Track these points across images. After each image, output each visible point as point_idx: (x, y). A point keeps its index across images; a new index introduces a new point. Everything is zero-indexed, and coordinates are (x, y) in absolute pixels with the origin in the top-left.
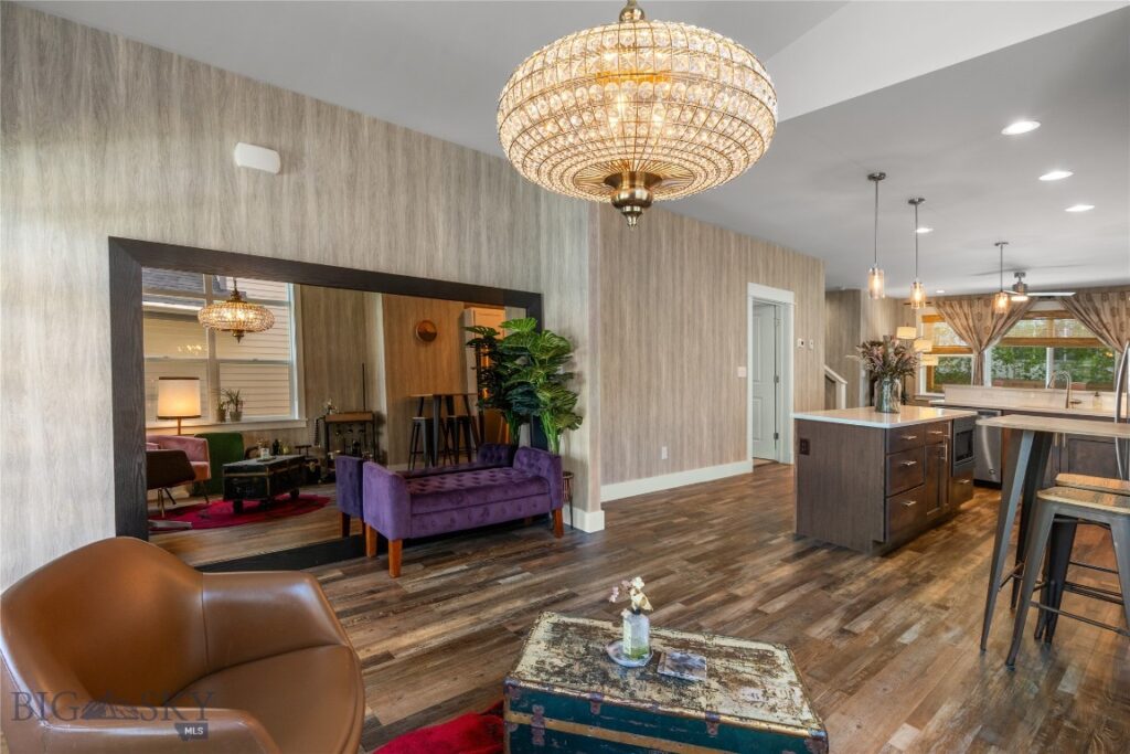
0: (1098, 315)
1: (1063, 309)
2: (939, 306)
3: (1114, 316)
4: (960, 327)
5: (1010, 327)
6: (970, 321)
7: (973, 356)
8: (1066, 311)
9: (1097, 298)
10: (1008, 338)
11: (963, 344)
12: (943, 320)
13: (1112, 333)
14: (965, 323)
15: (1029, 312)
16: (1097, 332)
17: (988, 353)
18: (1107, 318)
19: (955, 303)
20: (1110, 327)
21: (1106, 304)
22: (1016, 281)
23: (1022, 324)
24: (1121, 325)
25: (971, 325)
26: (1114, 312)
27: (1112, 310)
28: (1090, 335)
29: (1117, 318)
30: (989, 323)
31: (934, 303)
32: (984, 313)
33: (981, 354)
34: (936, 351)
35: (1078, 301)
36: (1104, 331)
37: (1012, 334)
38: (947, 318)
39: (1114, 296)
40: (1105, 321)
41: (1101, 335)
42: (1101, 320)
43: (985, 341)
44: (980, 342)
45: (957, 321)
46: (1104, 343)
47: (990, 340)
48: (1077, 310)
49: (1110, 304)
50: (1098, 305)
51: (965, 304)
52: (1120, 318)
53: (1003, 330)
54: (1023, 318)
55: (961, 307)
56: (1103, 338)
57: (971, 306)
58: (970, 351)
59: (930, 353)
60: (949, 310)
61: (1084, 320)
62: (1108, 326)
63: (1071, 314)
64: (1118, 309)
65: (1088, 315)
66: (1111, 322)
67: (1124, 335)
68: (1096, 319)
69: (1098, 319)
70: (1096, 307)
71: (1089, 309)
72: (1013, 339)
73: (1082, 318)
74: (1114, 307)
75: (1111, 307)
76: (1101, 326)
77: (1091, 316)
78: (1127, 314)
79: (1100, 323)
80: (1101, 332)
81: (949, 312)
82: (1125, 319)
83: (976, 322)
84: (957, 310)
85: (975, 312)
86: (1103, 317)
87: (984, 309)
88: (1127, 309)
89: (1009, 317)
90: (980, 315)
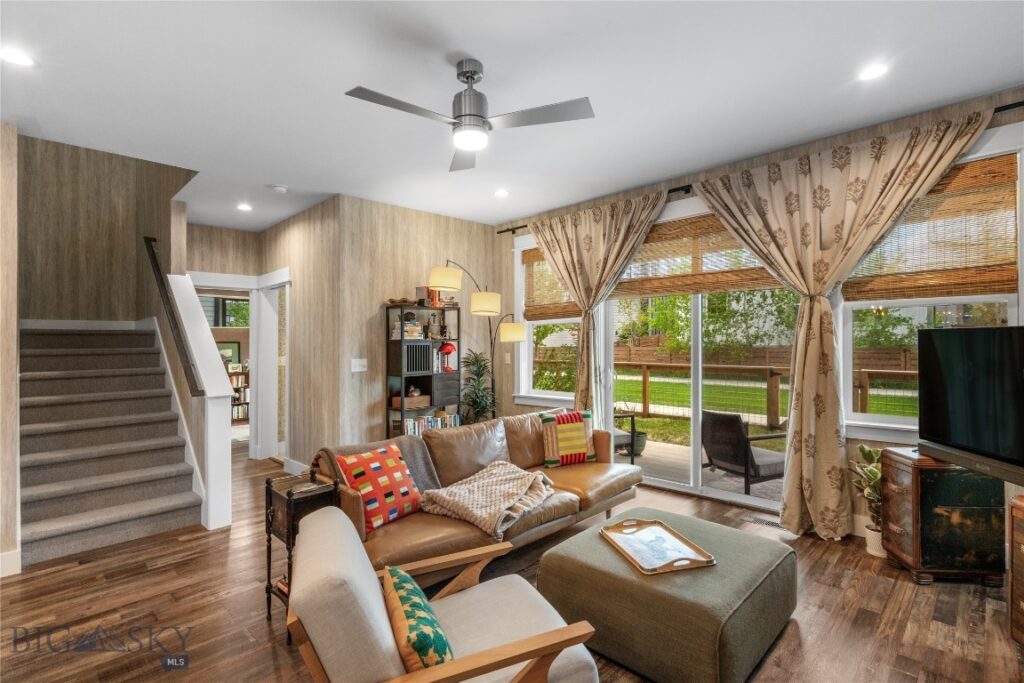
0: (763, 215)
1: (706, 211)
3: (790, 213)
4: (562, 267)
8: (711, 216)
9: (760, 175)
13: (786, 251)
16: (760, 253)
18: (778, 221)
19: (556, 221)
20: (784, 239)
21: (777, 189)
24: (803, 231)
26: (791, 204)
27: (787, 198)
28: (758, 263)
29: (796, 215)
31: (532, 226)
32: (593, 236)
33: (587, 315)
35: (728, 188)
36: (773, 248)
37: (631, 272)
39: (789, 167)
40: (774, 227)
41: (767, 259)
42: (767, 225)
43: (594, 289)
44: (588, 291)
46: (773, 275)
47: (600, 286)
48: (727, 207)
49: (784, 188)
50: (763, 194)
52: (802, 217)
53: (618, 267)
55: (564, 227)
56: (771, 264)
57: (576, 225)
60: (550, 235)
61: (741, 230)
62: (779, 236)
63: (721, 219)
64: (797, 196)
65: (745, 217)
66: (785, 227)
67: (811, 255)
68: (757, 224)
69: (762, 223)
70: (760, 199)
71: (746, 204)
72: (631, 282)
73: (736, 225)
74: (791, 194)
75: (787, 194)
76: (768, 239)
77: (750, 218)
78: (815, 205)
79: (765, 232)
80: (766, 251)
81: (549, 240)
82: (810, 218)
84: (559, 233)
85: (582, 235)
86: (770, 217)
87: (593, 226)
88: (814, 194)
89: (626, 239)
90: (589, 239)
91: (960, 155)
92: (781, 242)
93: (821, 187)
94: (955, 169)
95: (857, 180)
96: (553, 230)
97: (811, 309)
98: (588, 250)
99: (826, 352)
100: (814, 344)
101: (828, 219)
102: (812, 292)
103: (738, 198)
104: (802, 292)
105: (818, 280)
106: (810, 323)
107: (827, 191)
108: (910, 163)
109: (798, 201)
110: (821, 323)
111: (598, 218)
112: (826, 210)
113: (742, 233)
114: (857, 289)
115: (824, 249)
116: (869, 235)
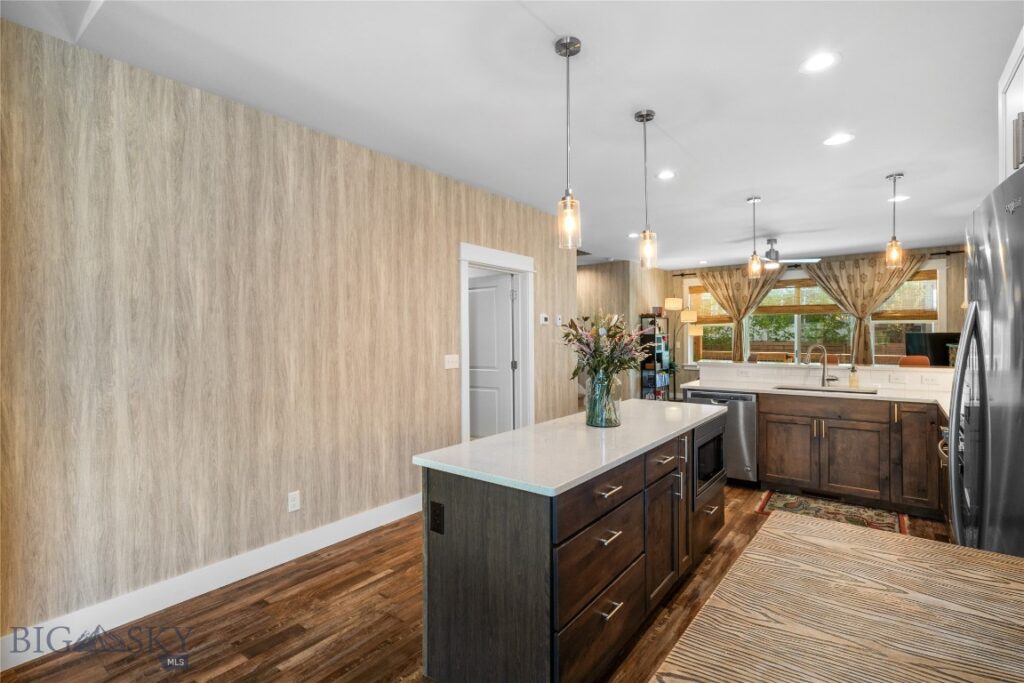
0: (837, 282)
1: (807, 277)
2: (703, 277)
3: (850, 283)
4: (722, 298)
5: (764, 296)
6: (730, 291)
7: (732, 325)
8: (810, 280)
9: (836, 266)
11: (724, 312)
12: (707, 291)
13: (849, 299)
14: (726, 293)
15: (779, 281)
16: (836, 299)
17: (746, 321)
18: (844, 285)
19: (717, 274)
20: (847, 294)
21: (844, 272)
22: (768, 248)
23: (774, 293)
24: (856, 291)
25: (731, 295)
26: (850, 279)
27: (848, 277)
28: (831, 301)
29: (853, 285)
30: (746, 292)
31: (698, 274)
32: (741, 282)
33: (739, 323)
34: (700, 321)
35: (820, 269)
36: (843, 298)
37: (766, 302)
38: (710, 289)
39: (850, 264)
40: (843, 289)
41: (840, 301)
42: (839, 287)
43: (743, 310)
44: (739, 311)
45: (719, 292)
46: (842, 308)
47: (747, 309)
48: (819, 277)
49: (847, 272)
50: (838, 274)
51: (725, 274)
52: (856, 285)
53: (758, 300)
54: (774, 287)
55: (722, 277)
56: (842, 304)
57: (730, 276)
58: (730, 320)
59: (695, 323)
60: (711, 280)
61: (826, 287)
62: (845, 292)
63: (816, 282)
64: (853, 276)
65: (829, 282)
66: (847, 288)
67: (859, 301)
68: (835, 286)
69: (837, 287)
70: (835, 275)
71: (829, 277)
72: (766, 307)
73: (823, 285)
74: (850, 274)
77: (832, 283)
78: (861, 281)
79: (839, 291)
82: (859, 286)
83: (735, 291)
84: (719, 280)
85: (734, 282)
86: (841, 284)
87: (742, 279)
88: (861, 276)
89: (763, 287)
90: (738, 285)
91: (919, 268)
93: (864, 274)
94: (917, 273)
96: (714, 278)
97: (860, 324)
98: (738, 292)
100: (862, 338)
101: (866, 287)
102: (860, 317)
103: (825, 274)
104: (856, 317)
105: (863, 312)
106: (860, 330)
107: (866, 275)
108: (900, 269)
110: (865, 330)
111: (744, 274)
112: (866, 284)
113: (827, 289)
114: (877, 316)
115: (864, 298)
116: (885, 295)
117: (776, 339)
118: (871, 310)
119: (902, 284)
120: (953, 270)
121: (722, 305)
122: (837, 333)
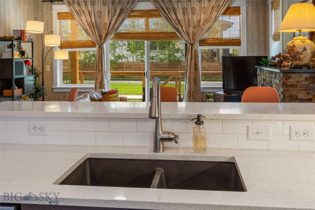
0: (176, 14)
1: (155, 8)
2: (69, 4)
3: (184, 14)
4: (86, 24)
5: (121, 23)
6: (93, 18)
7: (95, 49)
8: (156, 10)
10: (119, 33)
12: (73, 17)
13: (184, 28)
14: (89, 20)
15: (133, 11)
16: (175, 28)
17: (106, 46)
18: (180, 17)
21: (180, 5)
23: (127, 22)
24: (189, 21)
25: (94, 21)
27: (183, 9)
29: (186, 15)
30: (106, 20)
31: (65, 1)
32: (102, 11)
33: (101, 47)
36: (179, 26)
37: (122, 29)
38: (76, 16)
40: (180, 19)
41: (177, 30)
42: (177, 18)
43: (104, 36)
44: (100, 36)
45: (83, 18)
46: (179, 36)
47: (107, 35)
48: (163, 9)
50: (176, 6)
52: (188, 16)
53: (116, 27)
54: (130, 16)
55: (86, 5)
56: (179, 32)
61: (168, 18)
62: (181, 22)
63: (161, 13)
64: (186, 9)
65: (169, 13)
66: (182, 19)
67: (191, 30)
68: (174, 17)
69: (175, 17)
70: (174, 8)
71: (170, 8)
73: (166, 16)
74: (184, 7)
75: (183, 7)
76: (178, 23)
77: (171, 14)
78: (192, 13)
79: (176, 20)
80: (177, 27)
81: (78, 10)
82: (190, 18)
83: (97, 18)
84: (84, 8)
85: (97, 10)
86: (178, 14)
87: (102, 6)
88: (192, 8)
89: (120, 15)
90: (100, 12)
91: (229, 5)
92: (182, 24)
93: (194, 7)
94: (228, 8)
95: (204, 7)
96: (80, 5)
97: (192, 48)
98: (100, 18)
99: (196, 63)
100: (193, 60)
101: (195, 18)
102: (192, 43)
103: (167, 6)
104: (189, 43)
105: (193, 39)
106: (192, 54)
107: (195, 9)
108: (218, 5)
109: (187, 10)
110: (195, 54)
111: (105, 3)
112: (195, 15)
113: (169, 19)
114: (203, 42)
115: (194, 28)
116: (208, 25)
117: (142, 60)
118: (198, 38)
119: (219, 16)
120: (250, 8)
121: (86, 31)
122: (176, 56)
